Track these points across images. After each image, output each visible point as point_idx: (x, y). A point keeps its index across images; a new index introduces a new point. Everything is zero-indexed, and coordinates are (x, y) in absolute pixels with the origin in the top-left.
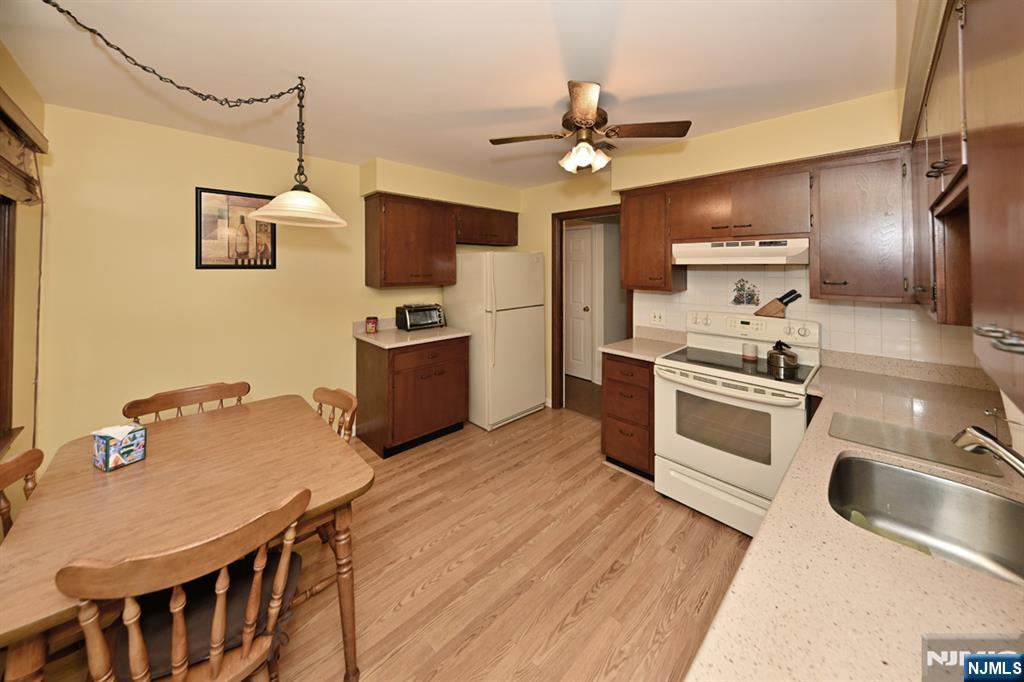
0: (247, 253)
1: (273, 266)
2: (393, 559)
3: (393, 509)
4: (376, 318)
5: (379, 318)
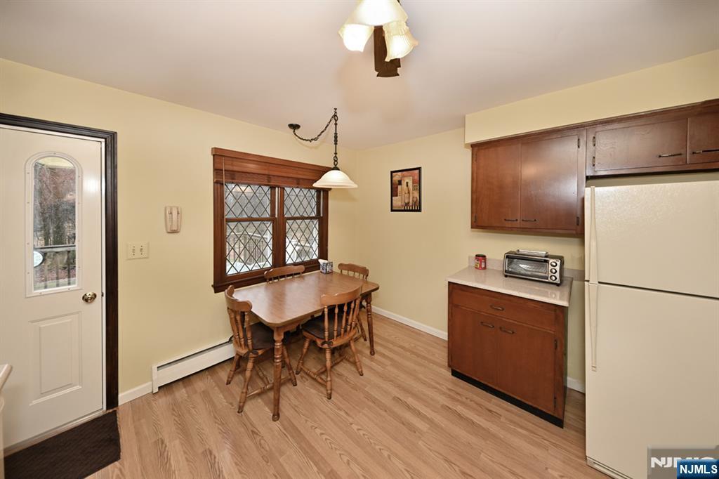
0: (409, 203)
1: (420, 211)
2: (351, 414)
3: (397, 399)
4: (484, 256)
5: (487, 257)
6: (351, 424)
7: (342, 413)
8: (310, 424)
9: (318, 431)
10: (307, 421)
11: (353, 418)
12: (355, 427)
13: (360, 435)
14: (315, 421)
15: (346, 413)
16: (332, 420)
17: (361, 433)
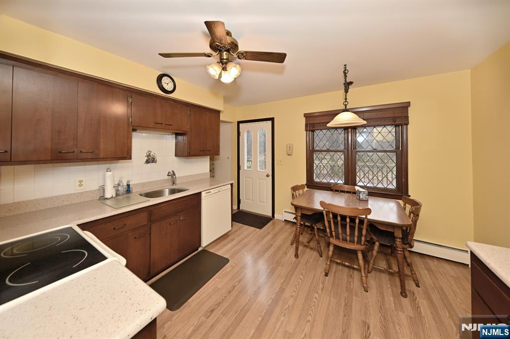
2: (324, 291)
6: (317, 293)
7: (321, 286)
8: (303, 272)
9: (301, 277)
10: (304, 270)
11: (322, 293)
12: (316, 295)
13: (312, 300)
14: (306, 274)
15: (323, 288)
16: (312, 281)
17: (315, 300)
